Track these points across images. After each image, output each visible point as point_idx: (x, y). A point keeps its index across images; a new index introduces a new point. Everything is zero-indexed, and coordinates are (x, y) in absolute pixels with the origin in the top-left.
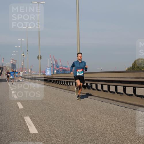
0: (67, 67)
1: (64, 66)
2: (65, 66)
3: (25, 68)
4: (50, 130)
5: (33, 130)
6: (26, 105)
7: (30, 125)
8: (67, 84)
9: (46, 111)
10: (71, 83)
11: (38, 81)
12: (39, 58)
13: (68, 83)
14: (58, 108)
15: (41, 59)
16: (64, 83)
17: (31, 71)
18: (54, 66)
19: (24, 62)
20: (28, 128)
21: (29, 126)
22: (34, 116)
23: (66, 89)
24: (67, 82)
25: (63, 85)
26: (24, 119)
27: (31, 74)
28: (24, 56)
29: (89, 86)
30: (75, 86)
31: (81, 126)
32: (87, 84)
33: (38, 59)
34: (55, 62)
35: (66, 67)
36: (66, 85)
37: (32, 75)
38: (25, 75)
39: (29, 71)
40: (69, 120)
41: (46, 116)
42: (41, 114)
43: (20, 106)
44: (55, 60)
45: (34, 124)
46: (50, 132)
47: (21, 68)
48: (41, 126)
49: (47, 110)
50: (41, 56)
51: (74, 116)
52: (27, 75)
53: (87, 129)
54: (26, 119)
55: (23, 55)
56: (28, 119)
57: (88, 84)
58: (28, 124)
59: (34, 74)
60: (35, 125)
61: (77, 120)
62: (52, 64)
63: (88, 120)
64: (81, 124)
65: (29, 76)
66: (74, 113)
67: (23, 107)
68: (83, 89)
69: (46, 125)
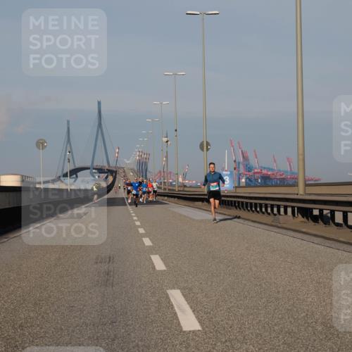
0: (272, 170)
1: (264, 168)
2: (266, 166)
3: (170, 173)
4: (230, 322)
5: (189, 322)
6: (172, 263)
7: (183, 311)
8: (272, 210)
9: (221, 278)
10: (282, 210)
11: (200, 203)
12: (205, 147)
13: (275, 210)
14: (251, 269)
15: (208, 150)
16: (264, 210)
17: (184, 178)
18: (241, 166)
19: (167, 157)
20: (177, 318)
21: (179, 314)
22: (191, 289)
23: (269, 223)
24: (272, 207)
25: (263, 213)
26: (167, 297)
27: (185, 186)
28: (167, 142)
29: (326, 216)
30: (291, 217)
31: (307, 315)
32: (321, 211)
33: (202, 149)
34: (243, 157)
35: (269, 169)
36: (269, 214)
37: (186, 189)
38: (169, 190)
39: (180, 180)
40: (277, 299)
41: (221, 289)
42: (210, 283)
43: (159, 264)
44: (242, 151)
45: (191, 308)
46: (231, 327)
47: (160, 172)
48: (210, 313)
49: (222, 274)
50: (208, 144)
51: (289, 290)
52: (175, 190)
53: (323, 324)
54: (173, 297)
55: (165, 139)
56: (176, 296)
57: (325, 212)
58: (176, 308)
59: (190, 187)
60: (193, 311)
61: (298, 300)
62: (235, 161)
63: (324, 301)
64: (308, 311)
65: (179, 191)
66: (289, 282)
67: (166, 266)
68: (311, 223)
69: (221, 311)
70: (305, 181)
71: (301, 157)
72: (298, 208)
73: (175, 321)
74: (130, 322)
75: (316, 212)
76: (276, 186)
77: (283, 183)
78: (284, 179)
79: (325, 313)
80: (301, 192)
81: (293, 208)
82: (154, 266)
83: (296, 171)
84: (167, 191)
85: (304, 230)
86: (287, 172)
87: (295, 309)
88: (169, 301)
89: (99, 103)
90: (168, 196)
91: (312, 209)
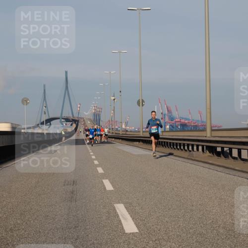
0: (188, 119)
1: (183, 118)
2: (184, 117)
3: (116, 122)
4: (159, 227)
5: (130, 226)
6: (118, 185)
7: (125, 219)
8: (188, 148)
9: (153, 196)
10: (195, 148)
11: (138, 143)
12: (141, 104)
13: (190, 147)
14: (173, 189)
15: (143, 105)
16: (182, 147)
17: (126, 125)
18: (166, 117)
19: (114, 110)
20: (121, 224)
21: (123, 221)
22: (131, 204)
23: (186, 157)
24: (188, 145)
25: (182, 150)
26: (114, 209)
27: (127, 131)
28: (114, 100)
29: (226, 152)
30: (202, 153)
31: (213, 221)
32: (223, 148)
33: (139, 106)
34: (168, 111)
35: (186, 119)
36: (186, 150)
37: (128, 133)
38: (116, 133)
39: (124, 127)
40: (192, 210)
41: (152, 203)
42: (144, 199)
43: (109, 186)
44: (167, 106)
45: (131, 216)
46: (159, 230)
47: (109, 121)
48: (144, 220)
49: (153, 193)
50: (143, 101)
51: (200, 204)
52: (119, 134)
53: (224, 228)
54: (118, 209)
55: (113, 98)
56: (121, 209)
57: (225, 149)
58: (121, 217)
59: (131, 131)
60: (133, 219)
61: (206, 211)
62: (162, 113)
63: (225, 212)
64: (213, 218)
65: (122, 134)
66: (200, 199)
67: (114, 188)
68: (216, 157)
69: (152, 219)
70: (211, 127)
71: (208, 110)
72: (207, 146)
73: (120, 226)
74: (88, 227)
75: (219, 149)
76: (191, 131)
77: (196, 128)
78: (196, 126)
79: (225, 220)
80: (209, 135)
81: (203, 146)
82: (105, 188)
83: (205, 120)
84: (114, 134)
85: (211, 162)
86: (199, 121)
87: (204, 218)
88: (116, 212)
89: (66, 72)
90: (115, 138)
91: (216, 147)
